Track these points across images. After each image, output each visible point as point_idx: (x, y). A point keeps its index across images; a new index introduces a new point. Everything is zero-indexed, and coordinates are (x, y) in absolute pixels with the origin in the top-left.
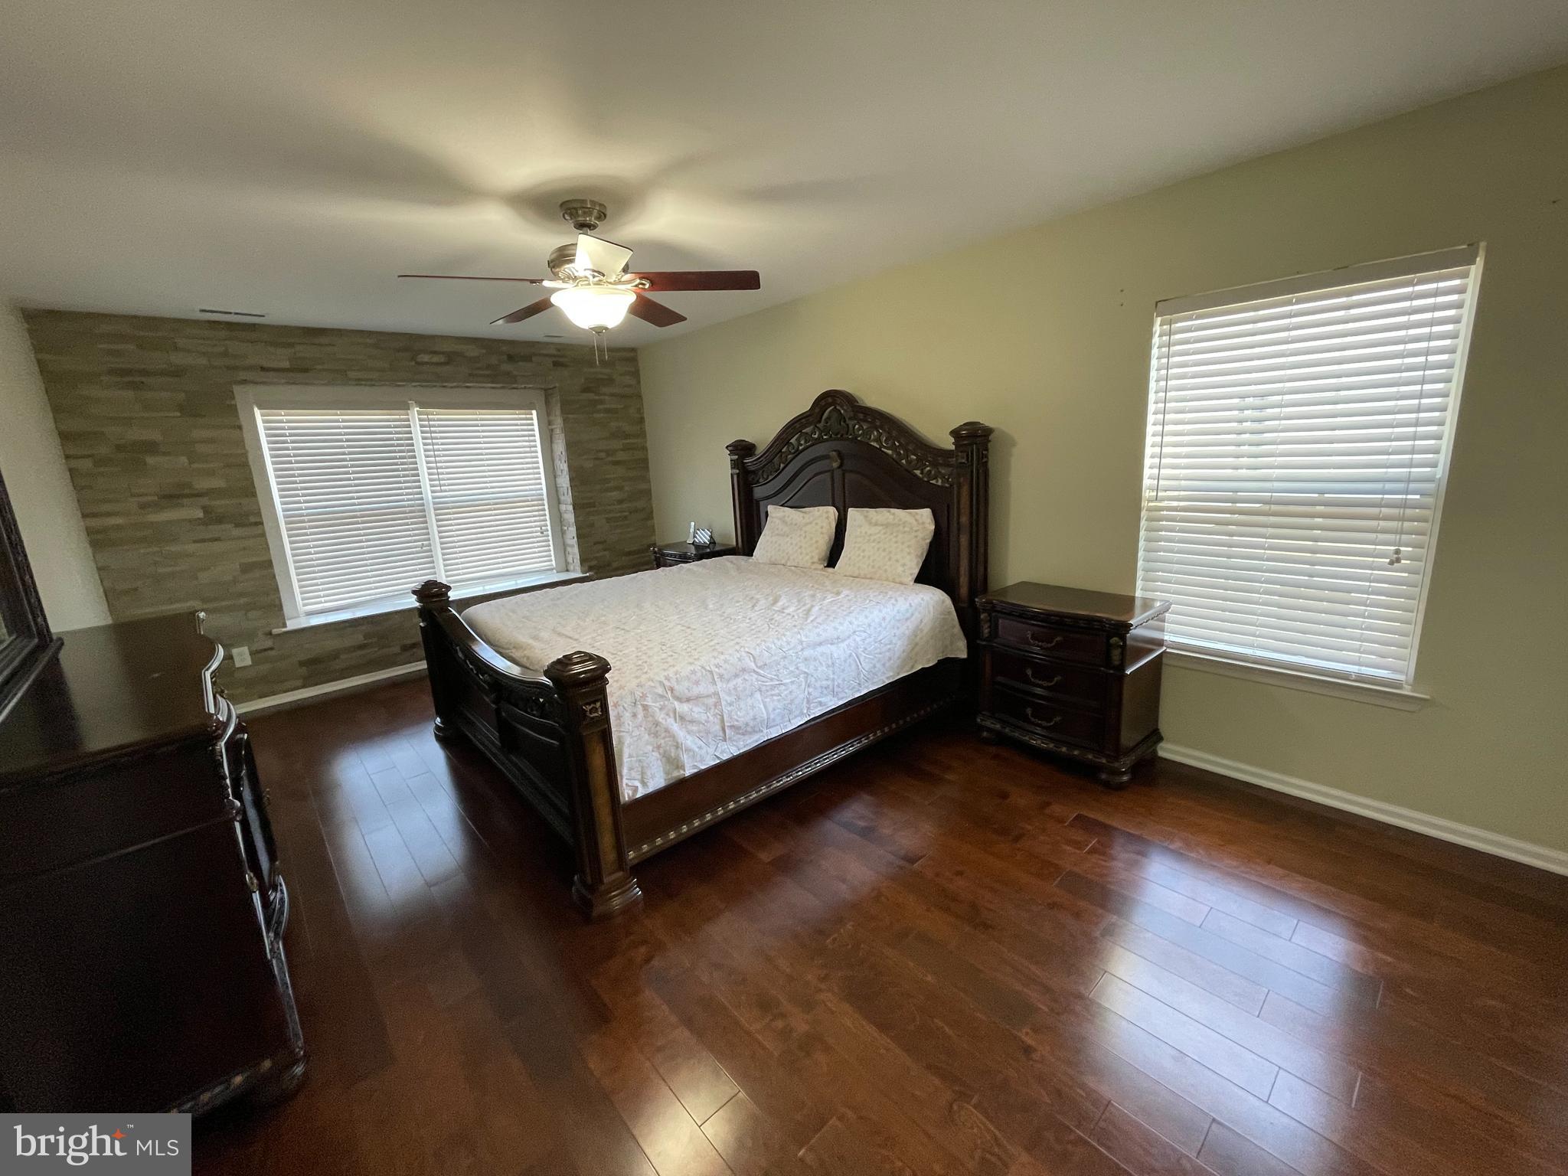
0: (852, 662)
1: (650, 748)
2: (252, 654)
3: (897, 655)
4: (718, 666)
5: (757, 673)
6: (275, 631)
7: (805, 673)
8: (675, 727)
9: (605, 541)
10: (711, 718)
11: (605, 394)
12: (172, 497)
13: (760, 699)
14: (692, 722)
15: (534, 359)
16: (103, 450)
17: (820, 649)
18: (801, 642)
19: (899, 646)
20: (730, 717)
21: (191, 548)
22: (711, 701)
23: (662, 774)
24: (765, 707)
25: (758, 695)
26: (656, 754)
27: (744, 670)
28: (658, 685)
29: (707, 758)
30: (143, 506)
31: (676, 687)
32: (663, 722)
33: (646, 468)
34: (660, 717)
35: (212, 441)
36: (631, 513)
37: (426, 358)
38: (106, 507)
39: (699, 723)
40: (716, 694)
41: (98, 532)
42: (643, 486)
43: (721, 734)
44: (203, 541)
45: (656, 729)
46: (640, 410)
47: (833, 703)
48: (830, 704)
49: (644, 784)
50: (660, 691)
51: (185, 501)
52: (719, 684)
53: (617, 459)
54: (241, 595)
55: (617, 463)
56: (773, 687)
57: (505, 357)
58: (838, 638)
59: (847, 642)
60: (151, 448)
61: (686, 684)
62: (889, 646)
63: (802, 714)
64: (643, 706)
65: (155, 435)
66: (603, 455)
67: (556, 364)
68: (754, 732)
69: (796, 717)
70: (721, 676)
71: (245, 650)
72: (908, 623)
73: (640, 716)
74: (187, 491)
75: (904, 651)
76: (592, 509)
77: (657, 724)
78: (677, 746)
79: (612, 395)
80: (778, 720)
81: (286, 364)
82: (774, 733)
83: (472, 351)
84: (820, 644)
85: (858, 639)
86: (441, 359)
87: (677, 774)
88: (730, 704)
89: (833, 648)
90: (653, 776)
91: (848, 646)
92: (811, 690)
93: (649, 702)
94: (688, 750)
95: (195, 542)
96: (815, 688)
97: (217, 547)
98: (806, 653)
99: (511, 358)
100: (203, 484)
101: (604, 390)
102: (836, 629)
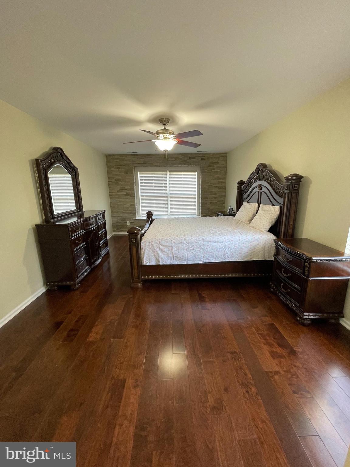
0: (223, 250)
1: (153, 255)
2: (130, 223)
3: (243, 253)
4: (174, 239)
5: (186, 244)
6: (134, 219)
7: (203, 249)
8: (159, 252)
9: (209, 209)
10: (170, 253)
11: (215, 167)
12: (122, 190)
13: (186, 252)
14: (164, 252)
15: (196, 158)
16: (113, 180)
17: (210, 243)
18: (203, 239)
19: (245, 250)
20: (175, 253)
21: (123, 200)
22: (170, 248)
23: (155, 262)
24: (187, 255)
25: (186, 251)
26: (154, 257)
27: (182, 242)
28: (156, 240)
29: (168, 262)
30: (117, 191)
31: (161, 242)
33: (225, 189)
34: (156, 248)
35: (129, 179)
36: (218, 202)
37: (170, 160)
38: (113, 191)
39: (166, 253)
40: (172, 246)
41: (111, 195)
42: (224, 194)
43: (173, 257)
44: (125, 199)
45: (154, 251)
46: (225, 171)
47: (213, 260)
48: (212, 260)
49: (149, 262)
50: (157, 242)
51: (123, 191)
52: (173, 244)
53: (216, 186)
54: (130, 211)
55: (216, 187)
56: (191, 250)
57: (188, 158)
58: (218, 241)
59: (222, 243)
60: (119, 180)
61: (164, 242)
62: (240, 249)
63: (201, 260)
64: (151, 244)
65: (120, 178)
66: (212, 184)
67: (202, 159)
68: (183, 260)
69: (198, 260)
70: (174, 242)
71: (129, 222)
72: (251, 243)
73: (151, 246)
74: (124, 189)
75: (248, 252)
76: (206, 199)
77: (154, 249)
78: (159, 256)
79: (218, 167)
80: (192, 259)
81: (143, 163)
82: (190, 263)
83: (181, 157)
84: (211, 242)
85: (226, 243)
86: (173, 159)
87: (158, 263)
88: (176, 250)
89: (215, 244)
90: (152, 262)
91: (222, 245)
92: (204, 254)
93: (153, 243)
94: (161, 258)
95: (124, 199)
96: (206, 254)
97: (128, 200)
98: (204, 243)
99: (190, 158)
100: (126, 188)
101: (215, 166)
102: (218, 238)
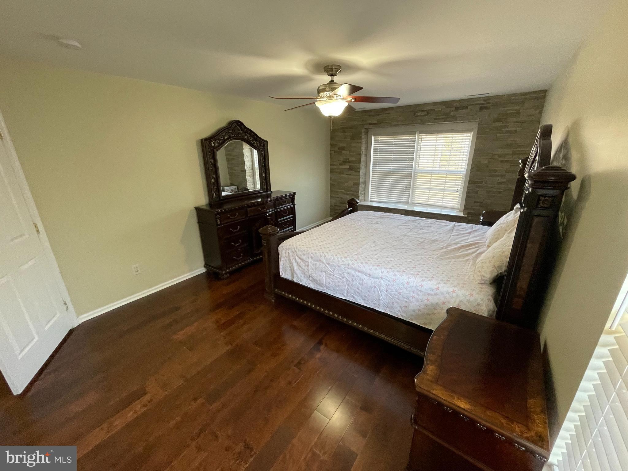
0: (376, 291)
1: (289, 266)
4: (312, 253)
5: (325, 265)
7: (347, 279)
8: (295, 264)
10: (306, 269)
11: (510, 122)
13: (325, 276)
14: (300, 266)
16: (336, 149)
17: (357, 273)
18: (348, 264)
20: (311, 273)
23: (290, 276)
24: (326, 280)
26: (289, 268)
27: (320, 260)
29: (304, 282)
30: (340, 164)
31: (297, 252)
32: (292, 260)
34: (291, 258)
37: (419, 114)
38: (335, 163)
39: (302, 268)
40: (308, 262)
41: (332, 169)
43: (309, 277)
44: (348, 175)
45: (290, 261)
48: (359, 301)
50: (293, 250)
51: (347, 163)
53: (505, 160)
56: (330, 275)
57: (454, 109)
58: (369, 274)
59: (376, 280)
61: (301, 253)
63: (343, 295)
64: (288, 252)
68: (320, 286)
69: (340, 294)
70: (312, 258)
76: (479, 185)
78: (294, 270)
80: (332, 289)
81: (376, 122)
82: (329, 292)
84: (359, 271)
85: (382, 282)
87: (293, 279)
88: (313, 269)
89: (364, 276)
90: (287, 275)
92: (348, 287)
94: (296, 274)
97: (351, 177)
99: (457, 109)
100: (351, 159)
101: (510, 119)
